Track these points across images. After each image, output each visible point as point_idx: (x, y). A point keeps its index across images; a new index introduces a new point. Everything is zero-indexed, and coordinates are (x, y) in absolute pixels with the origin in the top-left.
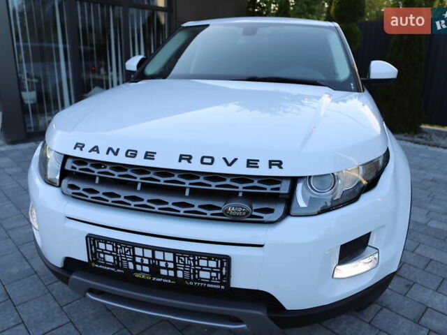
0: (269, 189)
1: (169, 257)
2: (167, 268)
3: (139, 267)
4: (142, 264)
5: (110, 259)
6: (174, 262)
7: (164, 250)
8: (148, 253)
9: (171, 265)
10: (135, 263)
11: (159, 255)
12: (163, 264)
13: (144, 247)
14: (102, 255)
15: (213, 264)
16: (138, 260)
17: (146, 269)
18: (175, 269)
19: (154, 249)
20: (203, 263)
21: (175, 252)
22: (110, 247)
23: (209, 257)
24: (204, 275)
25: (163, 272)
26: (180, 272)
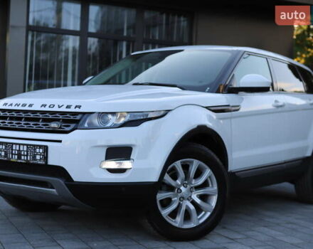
0: (72, 118)
1: (25, 147)
2: (24, 155)
3: (14, 156)
4: (15, 154)
5: (3, 154)
6: (27, 151)
7: (24, 145)
8: (18, 148)
9: (26, 153)
10: (12, 154)
11: (21, 148)
12: (22, 153)
13: (16, 144)
15: (41, 151)
16: (14, 152)
18: (27, 155)
19: (20, 145)
20: (38, 150)
21: (27, 145)
22: (4, 147)
23: (40, 147)
24: (38, 157)
25: (23, 157)
26: (29, 157)
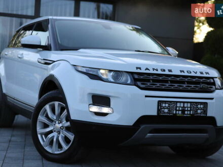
0: (208, 81)
1: (189, 105)
2: (188, 111)
3: (177, 112)
4: (179, 110)
5: (166, 110)
6: (190, 107)
7: (187, 102)
8: (182, 105)
9: (189, 109)
10: (176, 110)
11: (186, 105)
12: (186, 109)
13: (180, 102)
14: (163, 110)
15: (202, 106)
16: (178, 109)
17: (180, 112)
18: (190, 111)
19: (184, 102)
20: (199, 106)
21: (191, 102)
22: (167, 105)
23: (201, 103)
24: (199, 111)
25: (186, 112)
26: (192, 112)
